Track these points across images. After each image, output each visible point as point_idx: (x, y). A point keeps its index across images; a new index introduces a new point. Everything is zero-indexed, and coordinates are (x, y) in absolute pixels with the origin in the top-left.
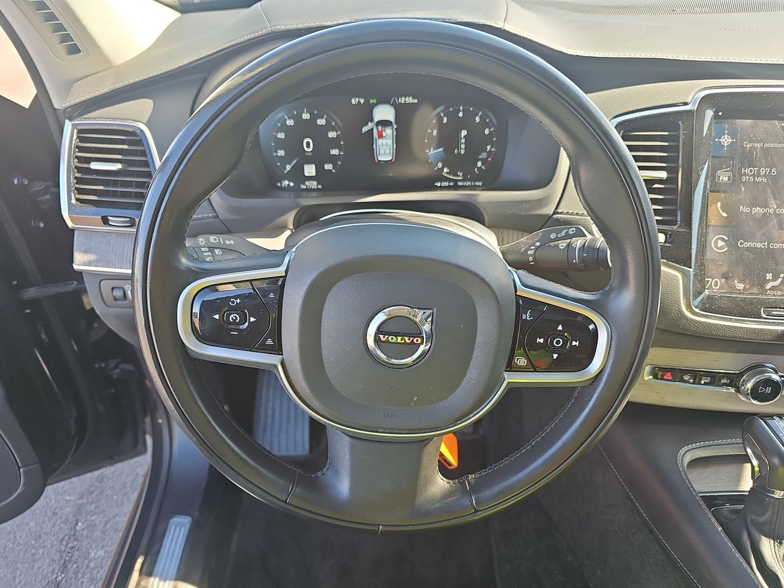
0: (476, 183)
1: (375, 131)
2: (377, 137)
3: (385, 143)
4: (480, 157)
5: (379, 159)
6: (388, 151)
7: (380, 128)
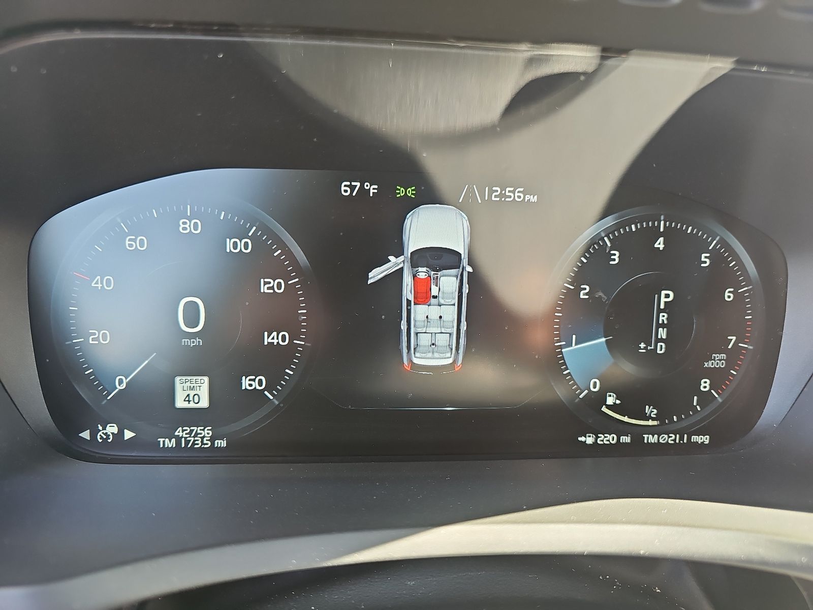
0: (695, 438)
1: (408, 280)
2: (411, 298)
3: (434, 316)
4: (708, 365)
5: (416, 361)
6: (442, 340)
7: (422, 273)
